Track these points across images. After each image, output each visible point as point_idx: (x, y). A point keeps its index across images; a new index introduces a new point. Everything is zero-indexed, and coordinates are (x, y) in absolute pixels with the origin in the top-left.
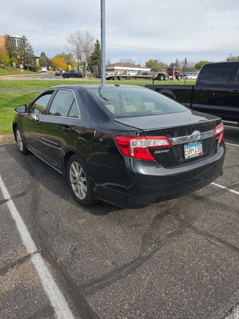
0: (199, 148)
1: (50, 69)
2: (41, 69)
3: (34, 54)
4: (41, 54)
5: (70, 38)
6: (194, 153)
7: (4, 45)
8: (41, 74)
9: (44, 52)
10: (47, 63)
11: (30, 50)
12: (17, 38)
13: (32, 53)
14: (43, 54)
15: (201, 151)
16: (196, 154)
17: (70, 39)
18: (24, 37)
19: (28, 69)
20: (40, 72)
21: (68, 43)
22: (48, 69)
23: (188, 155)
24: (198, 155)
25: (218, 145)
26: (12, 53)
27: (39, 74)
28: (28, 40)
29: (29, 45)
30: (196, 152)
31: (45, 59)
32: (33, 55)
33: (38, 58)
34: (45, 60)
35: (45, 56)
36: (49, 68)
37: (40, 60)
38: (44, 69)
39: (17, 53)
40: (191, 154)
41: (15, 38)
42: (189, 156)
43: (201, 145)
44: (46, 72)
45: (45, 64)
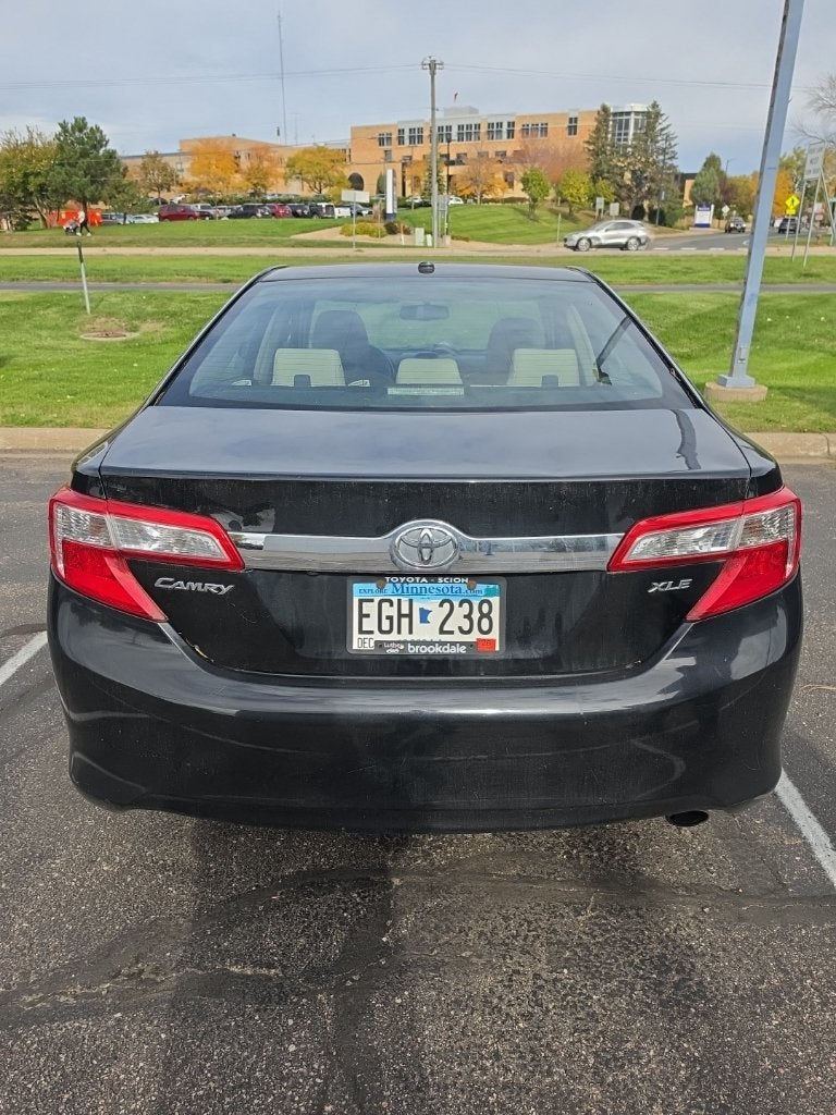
0: (476, 616)
1: (725, 215)
2: (693, 215)
3: (675, 162)
4: (704, 161)
5: (822, 89)
6: (426, 632)
7: (588, 142)
8: (687, 233)
9: (717, 154)
10: (718, 195)
11: (664, 151)
12: (637, 113)
13: (669, 162)
14: (712, 162)
15: (495, 635)
16: (445, 643)
17: (822, 94)
18: (655, 105)
19: (646, 218)
20: (683, 229)
21: (811, 110)
22: (718, 215)
23: (379, 637)
24: (462, 650)
25: (686, 628)
26: (605, 167)
27: (677, 235)
28: (663, 118)
29: (665, 132)
30: (442, 632)
31: (716, 178)
32: (672, 167)
33: (691, 176)
34: (715, 183)
35: (718, 170)
36: (721, 213)
37: (695, 185)
38: (704, 216)
39: (619, 164)
40: (405, 636)
41: (628, 113)
42: (379, 644)
43: (495, 601)
44: (707, 226)
45: (711, 197)
